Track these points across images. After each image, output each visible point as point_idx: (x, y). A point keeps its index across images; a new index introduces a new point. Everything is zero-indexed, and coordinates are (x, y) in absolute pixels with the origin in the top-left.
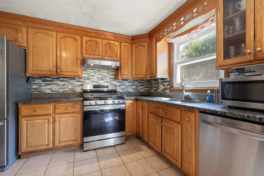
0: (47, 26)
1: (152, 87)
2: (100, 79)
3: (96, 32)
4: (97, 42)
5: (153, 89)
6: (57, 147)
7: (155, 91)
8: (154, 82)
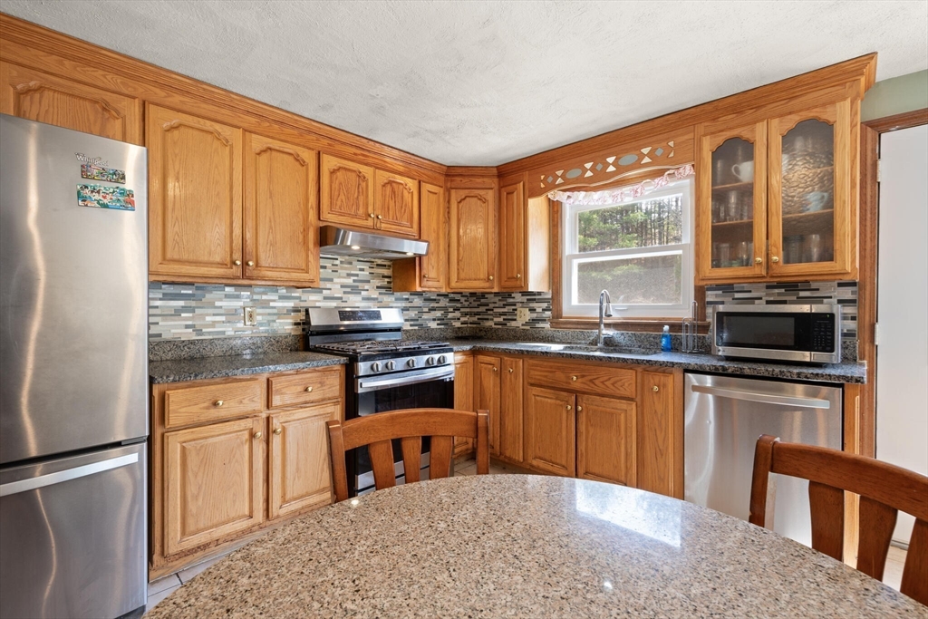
0: (211, 107)
1: (489, 312)
2: (349, 290)
3: (358, 143)
4: (359, 174)
5: (492, 320)
6: (278, 517)
7: (500, 327)
8: (497, 299)
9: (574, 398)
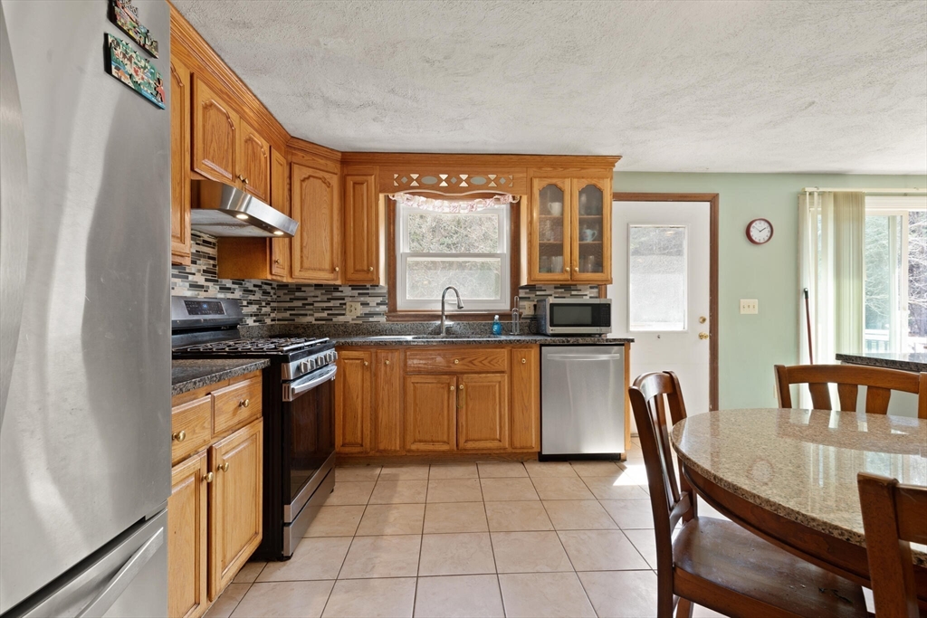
1: (308, 307)
4: (228, 119)
7: (324, 322)
8: (318, 293)
9: (455, 379)
